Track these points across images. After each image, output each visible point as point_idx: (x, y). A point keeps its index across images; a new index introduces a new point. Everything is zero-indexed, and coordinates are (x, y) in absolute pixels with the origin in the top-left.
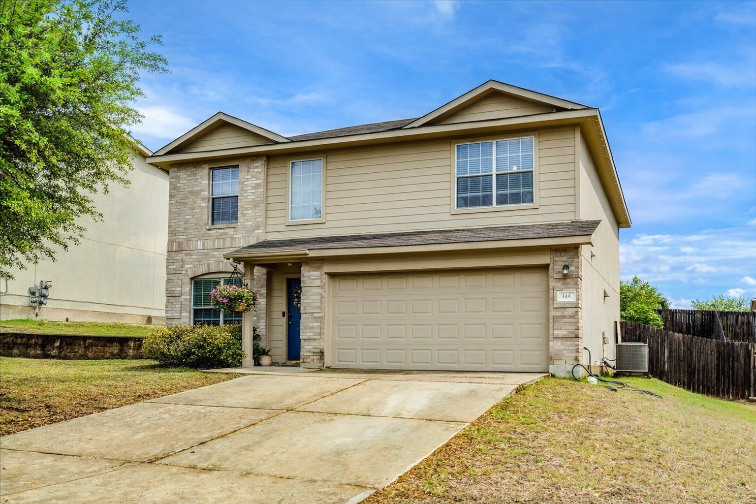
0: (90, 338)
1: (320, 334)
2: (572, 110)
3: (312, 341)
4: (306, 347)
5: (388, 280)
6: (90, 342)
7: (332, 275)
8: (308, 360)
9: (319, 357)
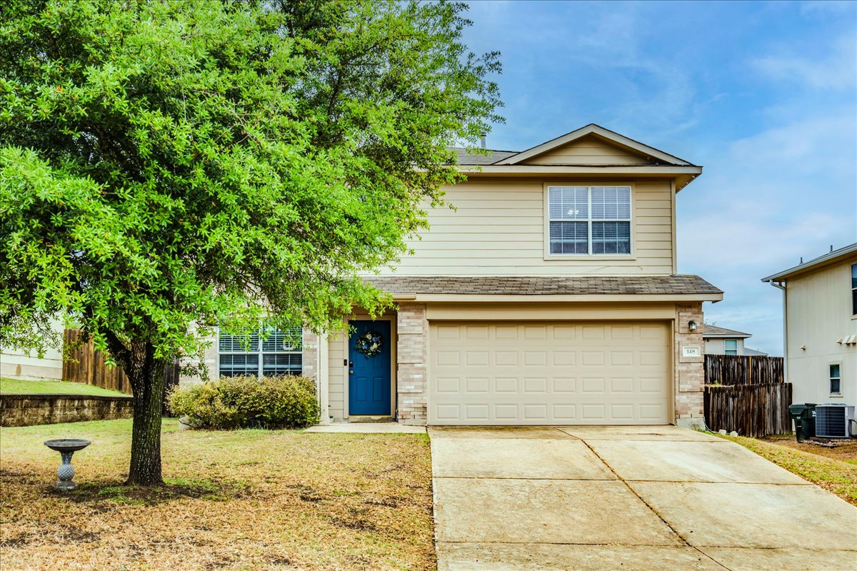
0: (26, 397)
1: (423, 387)
2: (676, 165)
3: (413, 394)
4: (405, 402)
5: (496, 330)
6: (26, 402)
7: (432, 322)
8: (408, 417)
9: (421, 413)
